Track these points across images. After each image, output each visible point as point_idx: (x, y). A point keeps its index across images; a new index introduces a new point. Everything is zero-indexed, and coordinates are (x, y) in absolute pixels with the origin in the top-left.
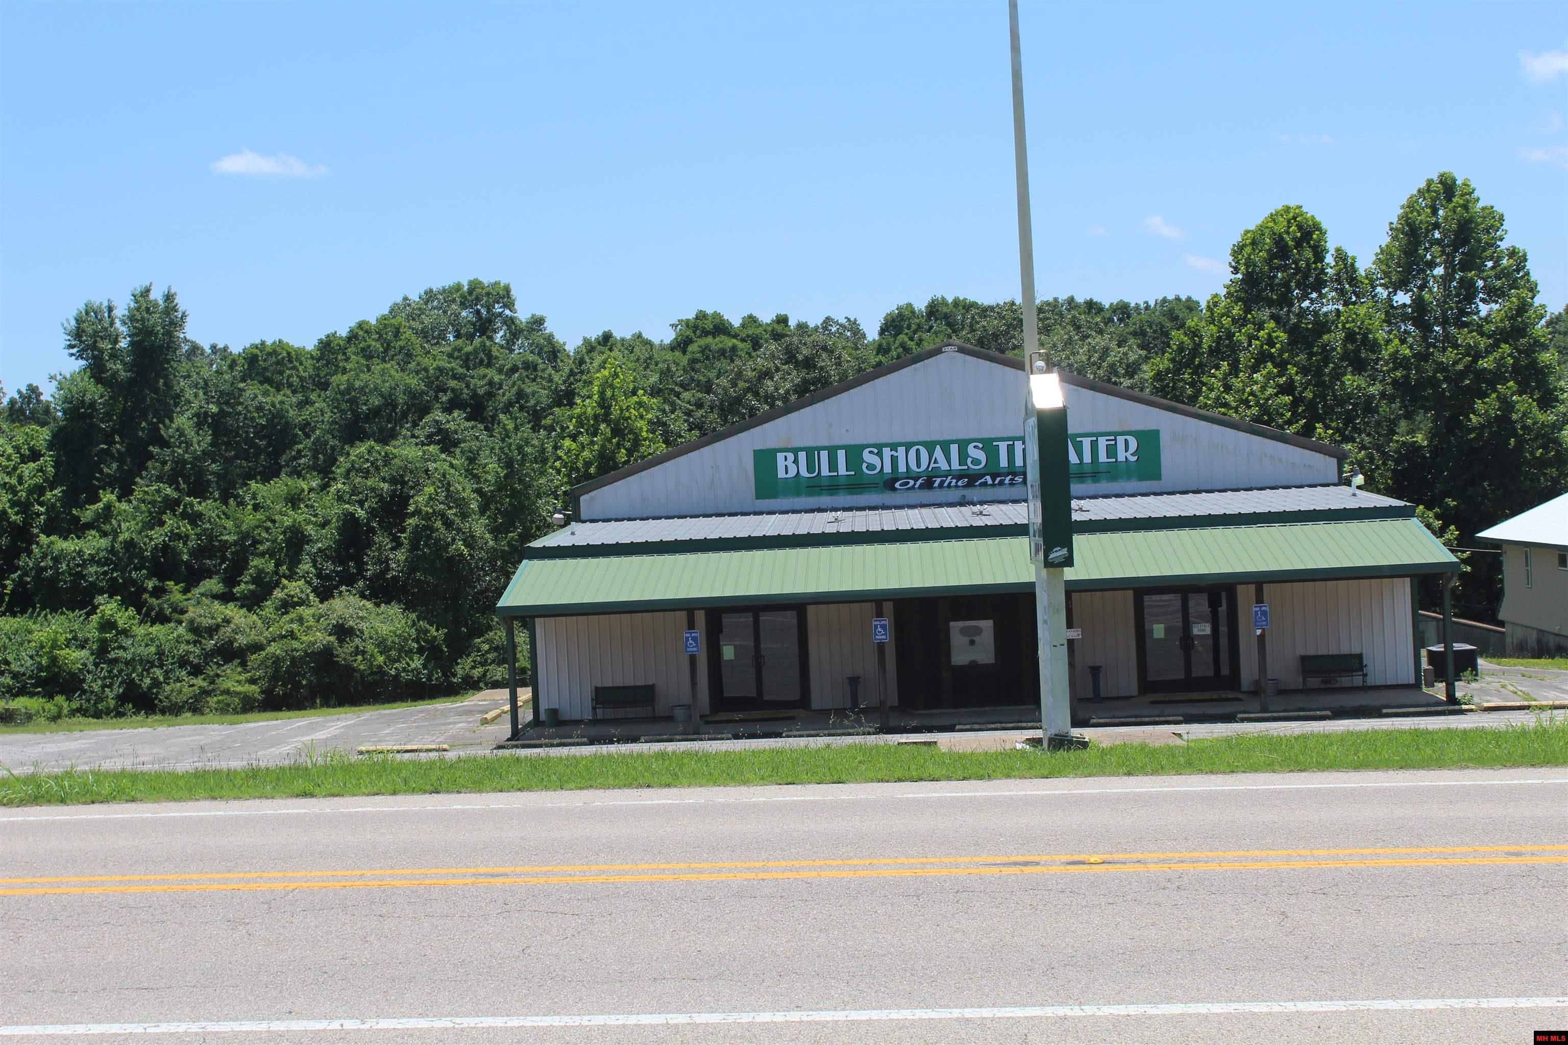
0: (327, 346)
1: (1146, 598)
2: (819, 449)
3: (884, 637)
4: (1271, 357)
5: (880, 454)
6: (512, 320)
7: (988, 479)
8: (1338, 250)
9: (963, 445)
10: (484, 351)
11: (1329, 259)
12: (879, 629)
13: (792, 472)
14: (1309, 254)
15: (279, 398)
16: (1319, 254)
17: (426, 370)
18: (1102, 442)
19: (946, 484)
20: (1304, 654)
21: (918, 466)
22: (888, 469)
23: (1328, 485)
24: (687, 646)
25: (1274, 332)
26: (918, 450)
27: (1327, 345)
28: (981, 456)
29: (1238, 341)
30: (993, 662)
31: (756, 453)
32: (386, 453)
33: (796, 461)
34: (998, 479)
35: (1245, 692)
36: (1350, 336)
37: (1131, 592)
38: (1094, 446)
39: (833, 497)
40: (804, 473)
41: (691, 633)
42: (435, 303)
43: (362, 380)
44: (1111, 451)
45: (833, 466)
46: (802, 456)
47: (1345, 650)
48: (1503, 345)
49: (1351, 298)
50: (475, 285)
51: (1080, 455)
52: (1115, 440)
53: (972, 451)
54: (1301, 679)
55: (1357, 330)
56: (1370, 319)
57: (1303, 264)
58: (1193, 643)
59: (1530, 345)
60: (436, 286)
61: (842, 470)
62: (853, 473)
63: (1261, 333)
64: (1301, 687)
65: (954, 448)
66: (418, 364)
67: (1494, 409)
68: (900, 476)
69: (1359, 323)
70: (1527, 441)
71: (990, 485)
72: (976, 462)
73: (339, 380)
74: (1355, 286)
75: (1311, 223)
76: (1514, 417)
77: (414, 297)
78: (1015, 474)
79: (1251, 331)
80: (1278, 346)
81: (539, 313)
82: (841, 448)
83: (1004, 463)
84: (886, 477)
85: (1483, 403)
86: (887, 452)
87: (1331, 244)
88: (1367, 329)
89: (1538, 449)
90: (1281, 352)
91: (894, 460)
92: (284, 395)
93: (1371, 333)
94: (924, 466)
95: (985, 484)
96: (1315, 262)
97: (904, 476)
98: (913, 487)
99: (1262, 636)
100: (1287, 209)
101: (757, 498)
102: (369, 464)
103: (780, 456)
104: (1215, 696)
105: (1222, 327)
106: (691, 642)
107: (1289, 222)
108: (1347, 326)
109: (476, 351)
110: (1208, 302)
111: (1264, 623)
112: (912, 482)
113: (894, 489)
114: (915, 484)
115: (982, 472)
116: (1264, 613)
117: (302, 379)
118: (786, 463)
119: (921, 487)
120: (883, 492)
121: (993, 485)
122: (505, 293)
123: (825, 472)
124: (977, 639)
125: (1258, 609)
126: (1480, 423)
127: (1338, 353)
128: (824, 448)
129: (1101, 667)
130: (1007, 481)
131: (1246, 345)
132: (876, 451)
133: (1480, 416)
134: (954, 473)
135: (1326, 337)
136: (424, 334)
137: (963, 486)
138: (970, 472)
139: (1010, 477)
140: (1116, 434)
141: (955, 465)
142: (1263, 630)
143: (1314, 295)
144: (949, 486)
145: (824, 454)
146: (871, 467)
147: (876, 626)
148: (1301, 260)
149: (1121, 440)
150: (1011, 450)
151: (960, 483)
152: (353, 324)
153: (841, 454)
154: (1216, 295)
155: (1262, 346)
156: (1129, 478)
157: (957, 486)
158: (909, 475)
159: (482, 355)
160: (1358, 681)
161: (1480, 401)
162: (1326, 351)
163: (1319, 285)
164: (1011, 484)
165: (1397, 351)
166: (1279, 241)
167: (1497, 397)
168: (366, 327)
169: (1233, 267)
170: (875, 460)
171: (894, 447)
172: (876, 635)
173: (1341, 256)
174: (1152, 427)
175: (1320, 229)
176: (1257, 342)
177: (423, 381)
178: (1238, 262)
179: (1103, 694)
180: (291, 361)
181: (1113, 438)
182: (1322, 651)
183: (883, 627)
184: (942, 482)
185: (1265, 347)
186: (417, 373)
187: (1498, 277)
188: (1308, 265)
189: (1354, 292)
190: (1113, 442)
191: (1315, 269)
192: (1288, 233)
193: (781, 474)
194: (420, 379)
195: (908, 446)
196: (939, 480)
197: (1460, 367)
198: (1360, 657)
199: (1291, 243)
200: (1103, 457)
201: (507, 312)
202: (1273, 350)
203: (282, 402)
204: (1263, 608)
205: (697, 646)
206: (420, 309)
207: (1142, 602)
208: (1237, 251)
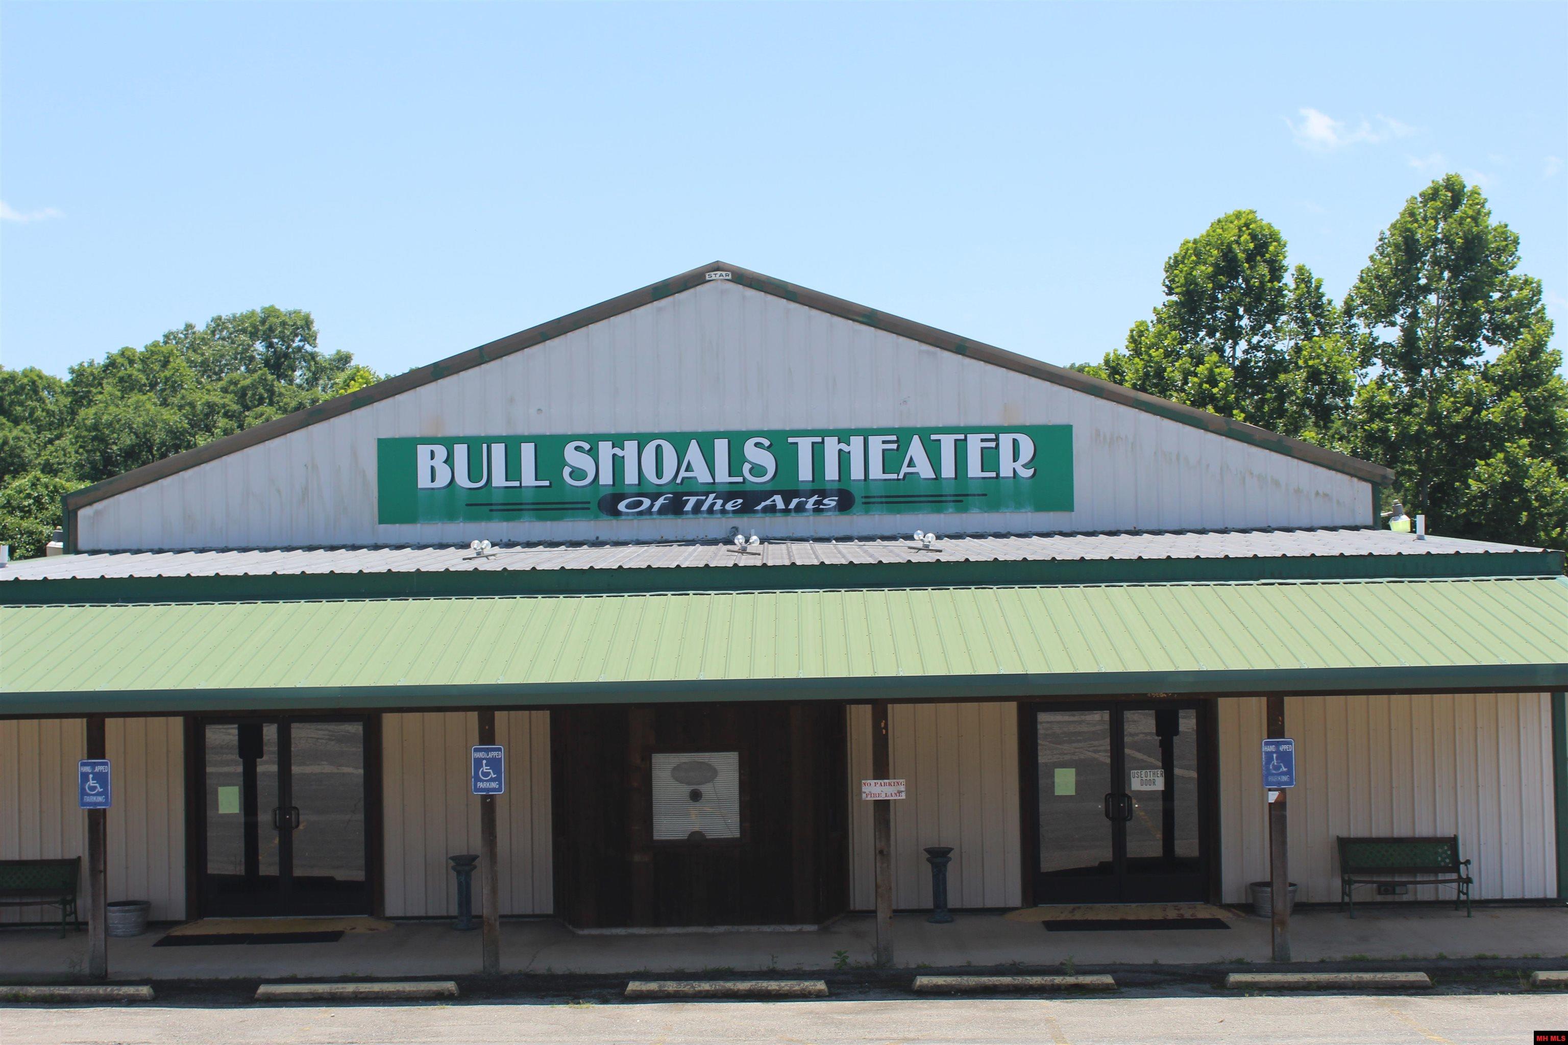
0: (79, 375)
1: (1043, 717)
2: (490, 440)
3: (494, 785)
4: (1212, 399)
5: (593, 452)
6: (313, 356)
7: (779, 501)
8: (1301, 270)
9: (736, 440)
10: (264, 386)
11: (1288, 279)
12: (485, 769)
13: (443, 479)
14: (1263, 269)
15: (16, 432)
16: (1276, 271)
17: (192, 405)
18: (975, 444)
19: (705, 507)
20: (1344, 834)
21: (659, 474)
22: (606, 478)
23: (1356, 528)
24: (83, 793)
25: (1217, 367)
26: (658, 447)
27: (1284, 387)
28: (767, 460)
29: (1169, 379)
30: (737, 835)
31: (383, 444)
32: (55, 487)
33: (449, 460)
34: (795, 502)
35: (1229, 907)
36: (1314, 376)
37: (1014, 705)
38: (960, 449)
39: (512, 524)
40: (463, 480)
41: (93, 765)
42: (225, 333)
43: (110, 414)
44: (990, 458)
45: (513, 468)
46: (461, 452)
47: (1423, 830)
48: (1513, 393)
49: (1313, 330)
50: (271, 312)
51: (935, 461)
52: (996, 440)
53: (754, 453)
54: (1337, 883)
55: (1323, 368)
56: (1339, 355)
57: (1256, 282)
58: (1130, 806)
59: (1544, 398)
60: (226, 313)
61: (528, 478)
62: (547, 483)
63: (1201, 369)
64: (1338, 899)
65: (721, 447)
66: (183, 398)
67: (1500, 473)
68: (627, 490)
69: (1325, 360)
70: (1542, 515)
71: (782, 511)
72: (757, 470)
73: (87, 414)
74: (1321, 315)
75: (1266, 232)
76: (1527, 484)
77: (200, 327)
78: (823, 494)
79: (1187, 365)
80: (1222, 385)
81: (344, 349)
82: (528, 439)
83: (805, 473)
84: (603, 492)
85: (1487, 465)
86: (605, 449)
87: (1291, 261)
88: (1335, 367)
89: (1554, 528)
90: (1226, 392)
91: (618, 463)
92: (22, 430)
93: (1340, 373)
94: (668, 475)
95: (772, 509)
96: (1271, 281)
97: (636, 490)
98: (649, 511)
99: (1280, 805)
100: (1238, 216)
101: (381, 522)
102: (31, 501)
103: (423, 451)
104: (1172, 914)
105: (1151, 361)
106: (92, 783)
107: (1240, 230)
108: (1311, 363)
109: (253, 386)
110: (1132, 331)
111: (1285, 778)
112: (647, 502)
113: (617, 513)
114: (652, 506)
115: (768, 487)
116: (1285, 758)
117: (50, 413)
118: (433, 463)
119: (663, 511)
120: (596, 517)
121: (786, 511)
122: (303, 322)
123: (499, 479)
124: (705, 789)
125: (1272, 748)
126: (1481, 492)
127: (1298, 398)
128: (498, 439)
129: (951, 850)
130: (810, 505)
131: (1179, 383)
132: (587, 447)
133: (1482, 482)
134: (719, 488)
135: (1282, 377)
136: (205, 367)
137: (734, 512)
138: (747, 488)
139: (815, 498)
140: (998, 430)
141: (722, 475)
142: (1283, 791)
143: (1269, 327)
144: (711, 510)
145: (498, 450)
146: (578, 473)
147: (478, 762)
148: (1254, 277)
149: (1006, 440)
150: (818, 452)
151: (729, 506)
152: (115, 350)
153: (528, 451)
154: (1143, 323)
155: (1200, 385)
156: (1019, 505)
157: (723, 511)
158: (644, 490)
159: (261, 390)
160: (1449, 892)
161: (1483, 463)
162: (1282, 395)
163: (1276, 309)
164: (817, 511)
165: (1373, 397)
166: (1228, 254)
167: (1505, 458)
168: (127, 353)
169: (1167, 286)
170: (584, 462)
171: (618, 440)
172: (478, 779)
173: (1303, 277)
174: (1058, 419)
175: (1277, 240)
176: (1196, 379)
177: (187, 418)
178: (1172, 281)
179: (953, 902)
180: (36, 392)
181: (993, 436)
182: (1380, 830)
183: (494, 764)
184: (699, 504)
185: (1206, 386)
186: (180, 408)
187: (1507, 311)
188: (1262, 283)
189: (1318, 323)
190: (993, 444)
191: (1271, 289)
192: (1238, 242)
193: (424, 481)
194: (184, 415)
195: (643, 440)
196: (693, 500)
197: (1457, 418)
198: (1453, 842)
199: (1241, 256)
200: (974, 469)
201: (308, 347)
202: (1215, 390)
203: (17, 438)
204: (1283, 748)
205: (104, 793)
206: (203, 339)
207: (1034, 722)
208: (1173, 266)
